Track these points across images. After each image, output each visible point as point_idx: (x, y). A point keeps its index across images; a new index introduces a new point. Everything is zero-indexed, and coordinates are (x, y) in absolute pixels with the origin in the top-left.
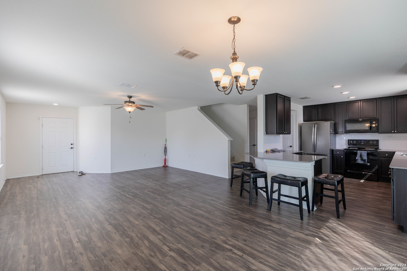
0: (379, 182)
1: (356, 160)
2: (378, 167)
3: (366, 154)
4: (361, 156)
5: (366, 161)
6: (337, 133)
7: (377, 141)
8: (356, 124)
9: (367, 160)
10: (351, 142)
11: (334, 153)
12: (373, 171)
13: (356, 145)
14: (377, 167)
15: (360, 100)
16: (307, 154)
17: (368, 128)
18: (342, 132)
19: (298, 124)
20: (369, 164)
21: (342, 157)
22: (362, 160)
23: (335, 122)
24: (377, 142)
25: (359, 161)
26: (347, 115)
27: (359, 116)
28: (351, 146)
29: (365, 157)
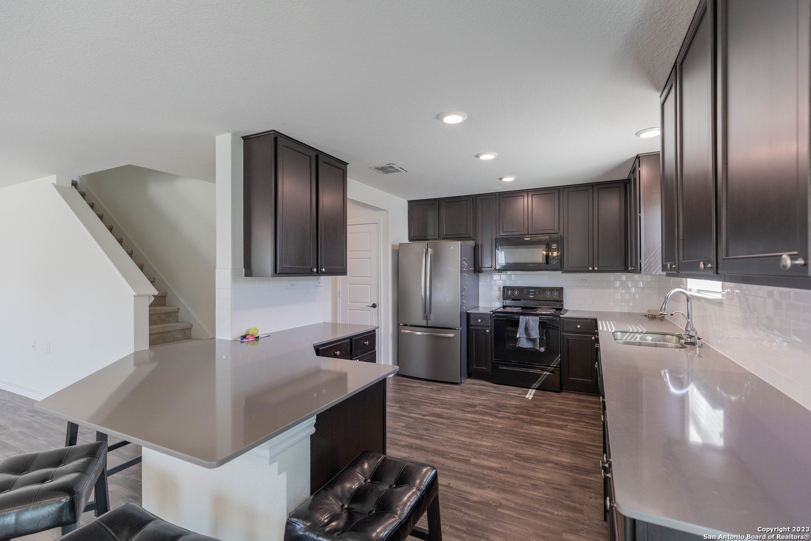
0: (563, 394)
1: (517, 340)
2: (560, 357)
3: (538, 324)
4: (526, 329)
5: (536, 343)
6: (481, 272)
7: (560, 290)
8: (518, 248)
9: (538, 341)
10: (510, 292)
11: (472, 322)
12: (551, 367)
13: (519, 300)
14: (558, 359)
15: (528, 191)
16: (411, 326)
17: (543, 260)
18: (489, 269)
19: (393, 246)
20: (542, 349)
21: (488, 331)
22: (529, 339)
23: (476, 243)
24: (559, 293)
25: (524, 343)
26: (501, 226)
27: (524, 230)
28: (508, 302)
29: (535, 334)
